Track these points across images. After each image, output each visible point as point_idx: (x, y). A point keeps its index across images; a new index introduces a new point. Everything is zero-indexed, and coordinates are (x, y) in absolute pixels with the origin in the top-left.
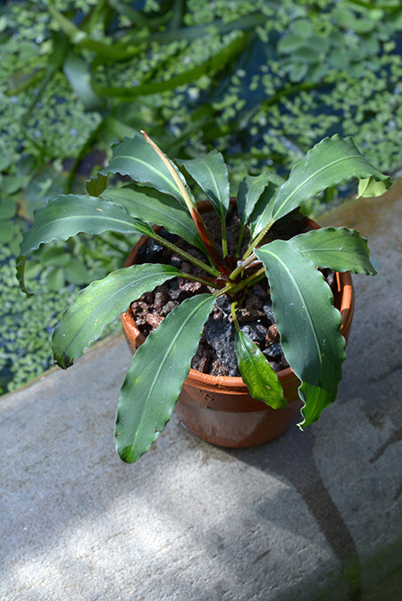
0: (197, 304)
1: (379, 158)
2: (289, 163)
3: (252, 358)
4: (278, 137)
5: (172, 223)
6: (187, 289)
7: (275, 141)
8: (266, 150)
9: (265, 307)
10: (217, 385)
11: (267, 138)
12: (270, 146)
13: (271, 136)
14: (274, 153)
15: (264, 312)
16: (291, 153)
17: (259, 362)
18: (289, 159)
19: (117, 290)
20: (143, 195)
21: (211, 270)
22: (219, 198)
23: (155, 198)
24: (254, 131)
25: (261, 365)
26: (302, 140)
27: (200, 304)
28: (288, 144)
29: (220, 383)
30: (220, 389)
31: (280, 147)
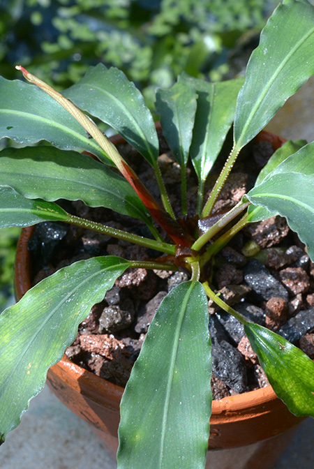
0: (181, 301)
1: (231, 9)
2: (105, 52)
3: (281, 357)
4: (75, 18)
5: (88, 191)
6: (128, 283)
7: (72, 25)
8: (65, 43)
9: (247, 278)
10: (224, 412)
11: (59, 24)
12: (68, 33)
13: (64, 19)
14: (77, 42)
15: (247, 284)
16: (102, 36)
17: (295, 360)
18: (103, 46)
19: (47, 313)
20: (29, 160)
21: (158, 245)
22: (142, 135)
23: (50, 160)
24: (36, 19)
25: (299, 364)
26: (111, 13)
27: (185, 300)
28: (93, 24)
29: (228, 407)
30: (229, 416)
31: (84, 32)
